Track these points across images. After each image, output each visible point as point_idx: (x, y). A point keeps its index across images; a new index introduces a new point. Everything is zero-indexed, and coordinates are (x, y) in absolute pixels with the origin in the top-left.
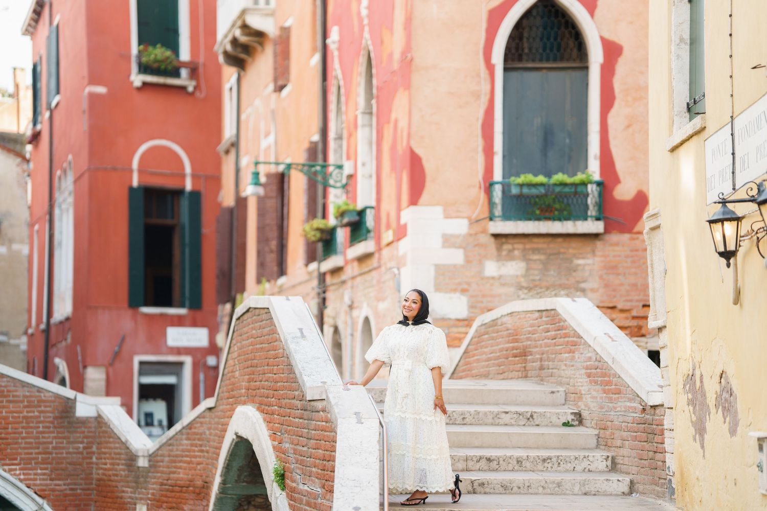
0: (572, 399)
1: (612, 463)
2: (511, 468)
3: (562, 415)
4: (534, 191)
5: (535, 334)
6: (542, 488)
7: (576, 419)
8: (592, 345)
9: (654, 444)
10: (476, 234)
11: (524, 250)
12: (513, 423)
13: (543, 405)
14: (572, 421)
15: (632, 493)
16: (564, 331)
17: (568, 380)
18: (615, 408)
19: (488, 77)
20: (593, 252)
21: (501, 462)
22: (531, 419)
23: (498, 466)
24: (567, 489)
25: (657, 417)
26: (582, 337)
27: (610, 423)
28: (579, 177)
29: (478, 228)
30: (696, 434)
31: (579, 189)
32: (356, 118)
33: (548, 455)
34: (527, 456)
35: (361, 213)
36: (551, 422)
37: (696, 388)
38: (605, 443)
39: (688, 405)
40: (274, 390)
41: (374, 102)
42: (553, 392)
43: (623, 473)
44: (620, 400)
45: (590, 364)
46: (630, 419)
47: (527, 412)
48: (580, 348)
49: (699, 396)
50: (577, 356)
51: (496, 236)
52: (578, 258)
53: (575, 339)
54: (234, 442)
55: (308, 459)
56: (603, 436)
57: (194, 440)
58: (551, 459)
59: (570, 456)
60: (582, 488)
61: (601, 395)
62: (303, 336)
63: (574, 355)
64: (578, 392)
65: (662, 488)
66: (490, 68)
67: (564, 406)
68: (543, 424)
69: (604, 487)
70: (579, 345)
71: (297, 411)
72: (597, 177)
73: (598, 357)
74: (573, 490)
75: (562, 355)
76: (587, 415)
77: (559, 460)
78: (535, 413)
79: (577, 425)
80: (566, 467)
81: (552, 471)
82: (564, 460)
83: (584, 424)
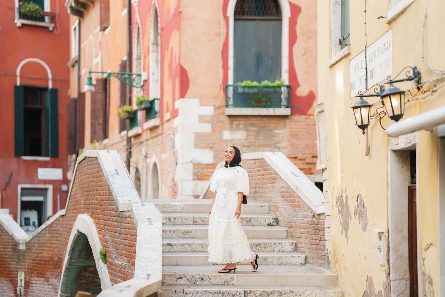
0: (273, 210)
1: (295, 246)
3: (267, 220)
4: (251, 91)
5: (252, 173)
7: (275, 221)
8: (284, 179)
9: (319, 236)
10: (218, 115)
11: (245, 124)
13: (256, 213)
14: (272, 223)
15: (306, 264)
16: (269, 171)
17: (270, 199)
18: (297, 215)
19: (225, 24)
20: (285, 126)
22: (249, 222)
24: (269, 262)
25: (321, 221)
26: (279, 175)
27: (294, 224)
28: (277, 83)
29: (219, 111)
30: (343, 230)
31: (277, 90)
32: (149, 47)
33: (259, 242)
35: (152, 102)
36: (261, 223)
37: (343, 204)
38: (291, 235)
39: (339, 213)
40: (100, 205)
41: (159, 37)
42: (262, 206)
43: (301, 252)
44: (300, 211)
45: (283, 190)
46: (305, 222)
47: (247, 218)
48: (277, 181)
49: (345, 208)
50: (276, 185)
51: (230, 116)
52: (276, 129)
53: (275, 176)
54: (77, 235)
55: (120, 246)
56: (290, 231)
57: (53, 234)
58: (260, 245)
59: (271, 243)
60: (278, 261)
61: (289, 208)
62: (117, 174)
63: (274, 185)
64: (276, 206)
65: (323, 261)
66: (226, 19)
67: (268, 214)
68: (256, 225)
69: (291, 260)
70: (277, 179)
71: (114, 217)
72: (287, 83)
73: (288, 186)
74: (273, 262)
75: (267, 185)
76: (281, 219)
77: (265, 245)
78: (252, 218)
79: (276, 225)
80: (269, 249)
81: (261, 251)
82: (268, 245)
83: (279, 225)
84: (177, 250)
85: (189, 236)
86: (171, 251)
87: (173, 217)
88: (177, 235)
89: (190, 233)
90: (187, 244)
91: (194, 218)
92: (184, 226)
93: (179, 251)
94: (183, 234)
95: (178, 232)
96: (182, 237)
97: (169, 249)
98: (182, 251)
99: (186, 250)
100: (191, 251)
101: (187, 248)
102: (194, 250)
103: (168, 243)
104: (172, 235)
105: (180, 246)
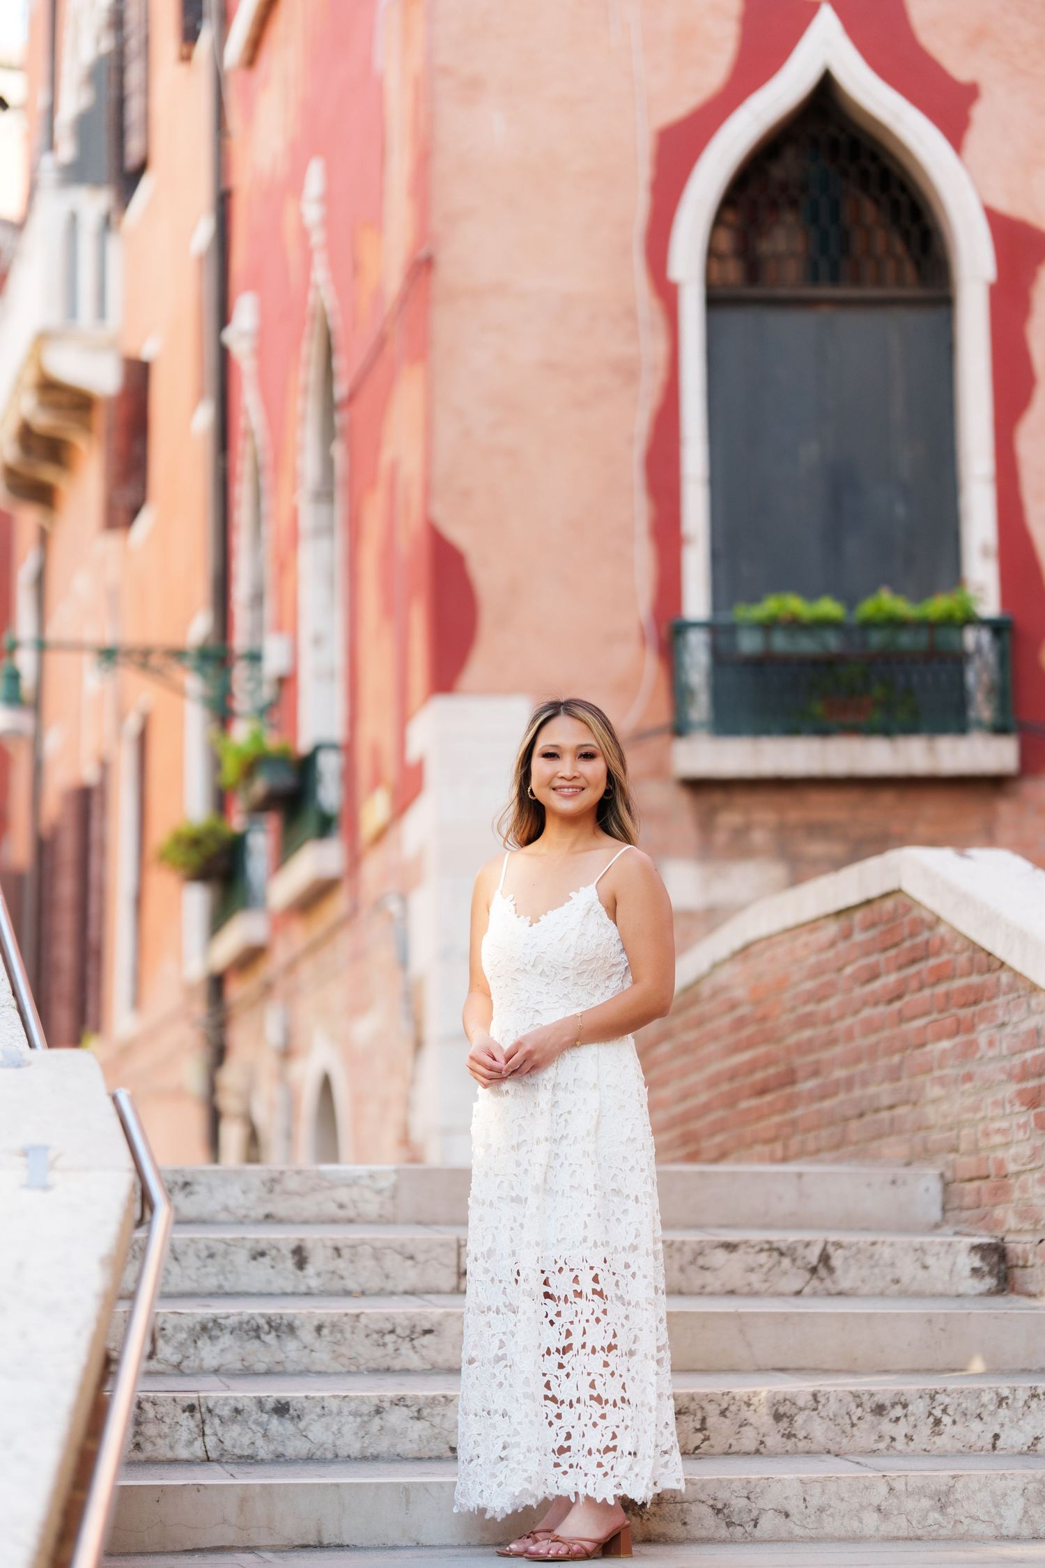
0: (968, 1200)
2: (751, 1445)
3: (937, 1254)
4: (808, 646)
5: (828, 997)
6: (875, 1515)
7: (985, 1269)
11: (781, 827)
12: (757, 1285)
13: (865, 1223)
14: (971, 1278)
16: (932, 962)
17: (952, 1133)
19: (659, 319)
20: (989, 826)
21: (713, 1420)
22: (822, 1272)
23: (700, 1436)
24: (977, 1519)
26: (1003, 964)
31: (942, 638)
32: (296, 514)
33: (894, 1390)
34: (815, 1396)
36: (897, 1281)
41: (338, 449)
42: (897, 1181)
45: (1035, 1058)
47: (808, 1245)
48: (995, 1007)
50: (982, 1039)
51: (696, 785)
53: (975, 979)
58: (905, 1406)
59: (978, 1393)
63: (973, 1036)
64: (993, 1172)
66: (666, 292)
67: (942, 1230)
68: (865, 1289)
70: (990, 999)
72: (991, 607)
74: (1001, 1516)
75: (928, 1048)
76: (1028, 1246)
77: (937, 1408)
78: (836, 1250)
79: (993, 1289)
80: (965, 1436)
81: (909, 1450)
82: (956, 1409)
83: (1017, 1286)
84: (328, 1446)
85: (423, 1358)
86: (290, 1452)
87: (321, 1240)
88: (341, 1355)
89: (428, 1339)
90: (400, 1401)
92: (395, 1298)
93: (349, 1456)
94: (381, 1344)
95: (348, 1335)
96: (372, 1365)
97: (275, 1443)
98: (368, 1454)
99: (394, 1445)
100: (432, 1450)
101: (399, 1431)
102: (448, 1443)
103: (268, 1397)
104: (307, 1351)
105: (351, 1417)
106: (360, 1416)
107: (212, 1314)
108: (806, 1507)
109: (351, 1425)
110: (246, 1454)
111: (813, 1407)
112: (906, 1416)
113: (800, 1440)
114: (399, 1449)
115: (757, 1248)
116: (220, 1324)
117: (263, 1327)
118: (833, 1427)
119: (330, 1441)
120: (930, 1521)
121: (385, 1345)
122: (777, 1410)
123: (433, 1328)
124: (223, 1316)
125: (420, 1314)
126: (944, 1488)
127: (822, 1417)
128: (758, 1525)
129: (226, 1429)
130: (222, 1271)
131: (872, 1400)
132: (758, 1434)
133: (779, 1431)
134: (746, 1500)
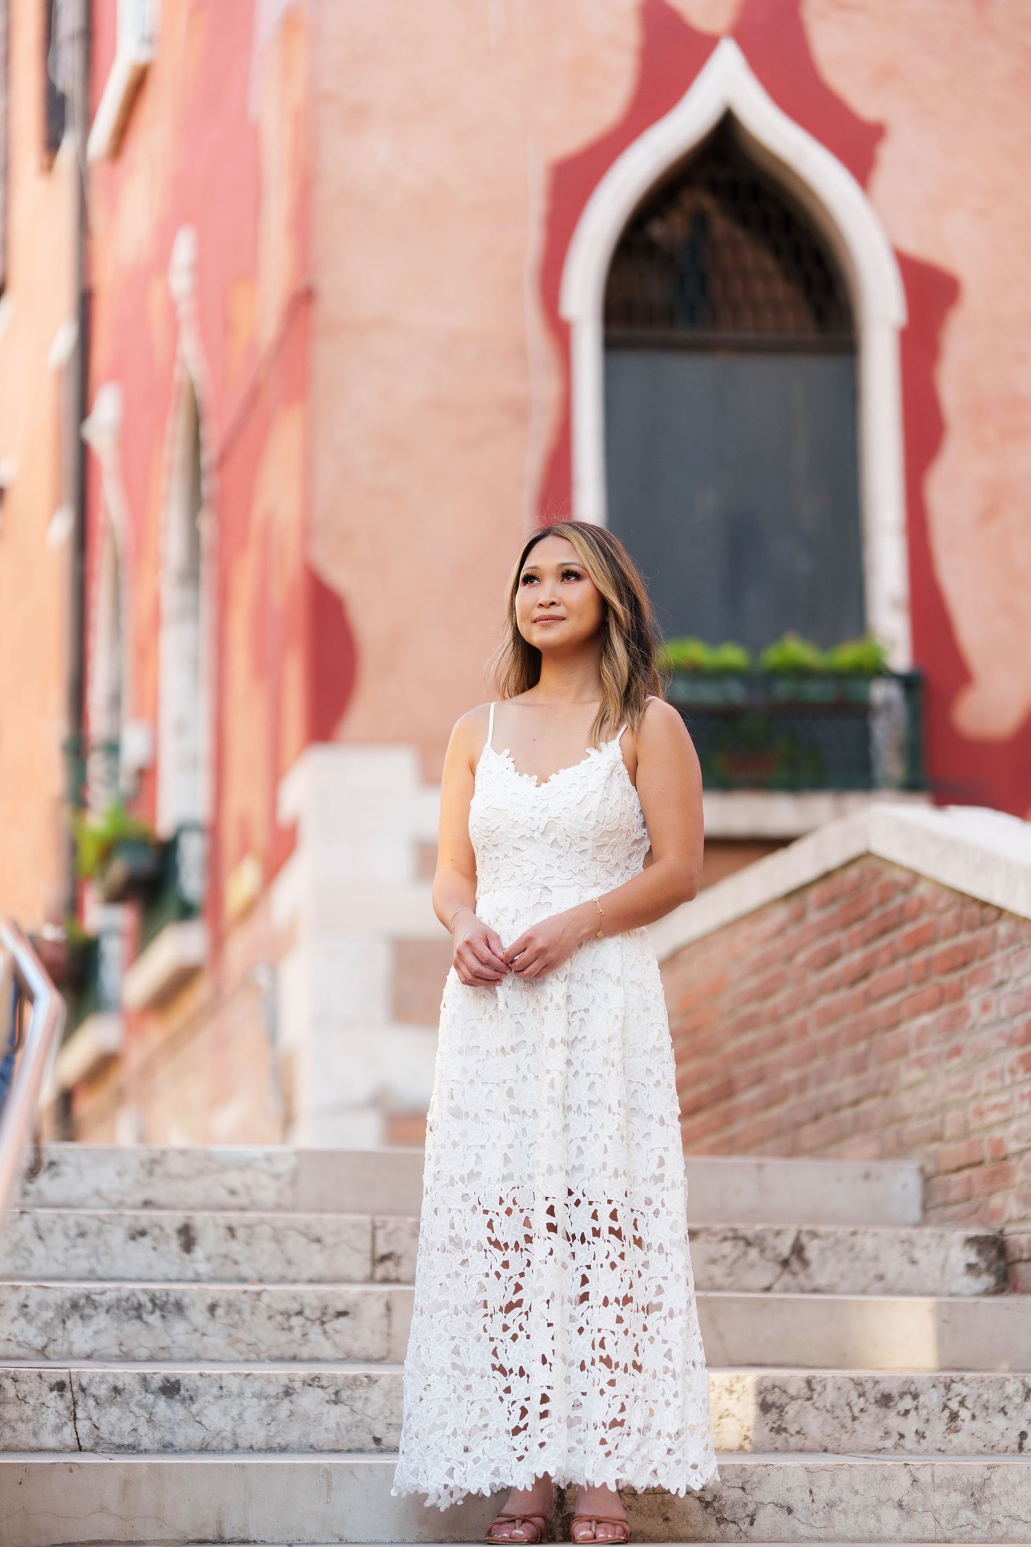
0: (955, 1194)
2: (734, 1441)
3: (927, 1247)
5: (776, 992)
6: (896, 1512)
7: (981, 1266)
12: (720, 1280)
19: (550, 352)
22: (795, 1265)
24: (1016, 1519)
28: (842, 651)
32: (158, 601)
34: (809, 1382)
36: (881, 1278)
47: (778, 1233)
48: (990, 965)
50: (974, 1004)
58: (915, 1397)
63: (962, 1004)
64: (987, 1155)
68: (844, 1284)
77: (954, 1400)
78: (811, 1239)
79: (991, 1289)
80: (986, 1433)
81: (921, 1449)
82: (975, 1401)
83: (1020, 1285)
84: (227, 1434)
85: (335, 1345)
86: (180, 1441)
87: (210, 1221)
88: (239, 1341)
89: (342, 1323)
90: (313, 1382)
91: (380, 1234)
92: (299, 1284)
93: (251, 1447)
94: (286, 1327)
95: (247, 1316)
96: (275, 1352)
97: (162, 1429)
98: (275, 1445)
99: (306, 1435)
100: (352, 1441)
101: (312, 1416)
102: (371, 1432)
103: (154, 1374)
104: (198, 1335)
105: (255, 1400)
106: (266, 1398)
107: (85, 1288)
108: (813, 1501)
109: (254, 1409)
110: (126, 1443)
111: (807, 1396)
112: (916, 1408)
113: (792, 1435)
114: (312, 1440)
115: (720, 1237)
116: (94, 1301)
117: (145, 1306)
118: (830, 1420)
119: (228, 1429)
120: (962, 1521)
121: (290, 1329)
122: (764, 1399)
123: (349, 1310)
124: (98, 1291)
125: (333, 1293)
126: (978, 1480)
127: (817, 1408)
128: (755, 1522)
129: (103, 1412)
130: (95, 1253)
131: (876, 1389)
132: (742, 1427)
133: (767, 1424)
134: (740, 1491)
